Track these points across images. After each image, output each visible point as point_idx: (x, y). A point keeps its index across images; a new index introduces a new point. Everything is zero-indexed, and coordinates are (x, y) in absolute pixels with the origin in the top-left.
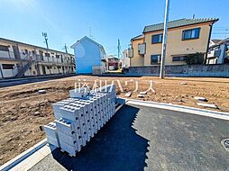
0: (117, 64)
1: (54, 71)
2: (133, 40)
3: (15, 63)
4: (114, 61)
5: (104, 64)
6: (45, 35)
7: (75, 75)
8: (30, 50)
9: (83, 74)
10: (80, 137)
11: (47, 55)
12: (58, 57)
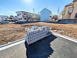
0: (56, 18)
1: (35, 20)
2: (66, 6)
3: (26, 18)
4: (55, 17)
5: (51, 18)
6: (34, 9)
7: (40, 22)
8: (30, 14)
9: (42, 22)
10: (31, 40)
11: (34, 15)
12: (36, 16)
